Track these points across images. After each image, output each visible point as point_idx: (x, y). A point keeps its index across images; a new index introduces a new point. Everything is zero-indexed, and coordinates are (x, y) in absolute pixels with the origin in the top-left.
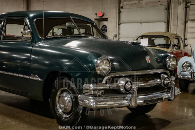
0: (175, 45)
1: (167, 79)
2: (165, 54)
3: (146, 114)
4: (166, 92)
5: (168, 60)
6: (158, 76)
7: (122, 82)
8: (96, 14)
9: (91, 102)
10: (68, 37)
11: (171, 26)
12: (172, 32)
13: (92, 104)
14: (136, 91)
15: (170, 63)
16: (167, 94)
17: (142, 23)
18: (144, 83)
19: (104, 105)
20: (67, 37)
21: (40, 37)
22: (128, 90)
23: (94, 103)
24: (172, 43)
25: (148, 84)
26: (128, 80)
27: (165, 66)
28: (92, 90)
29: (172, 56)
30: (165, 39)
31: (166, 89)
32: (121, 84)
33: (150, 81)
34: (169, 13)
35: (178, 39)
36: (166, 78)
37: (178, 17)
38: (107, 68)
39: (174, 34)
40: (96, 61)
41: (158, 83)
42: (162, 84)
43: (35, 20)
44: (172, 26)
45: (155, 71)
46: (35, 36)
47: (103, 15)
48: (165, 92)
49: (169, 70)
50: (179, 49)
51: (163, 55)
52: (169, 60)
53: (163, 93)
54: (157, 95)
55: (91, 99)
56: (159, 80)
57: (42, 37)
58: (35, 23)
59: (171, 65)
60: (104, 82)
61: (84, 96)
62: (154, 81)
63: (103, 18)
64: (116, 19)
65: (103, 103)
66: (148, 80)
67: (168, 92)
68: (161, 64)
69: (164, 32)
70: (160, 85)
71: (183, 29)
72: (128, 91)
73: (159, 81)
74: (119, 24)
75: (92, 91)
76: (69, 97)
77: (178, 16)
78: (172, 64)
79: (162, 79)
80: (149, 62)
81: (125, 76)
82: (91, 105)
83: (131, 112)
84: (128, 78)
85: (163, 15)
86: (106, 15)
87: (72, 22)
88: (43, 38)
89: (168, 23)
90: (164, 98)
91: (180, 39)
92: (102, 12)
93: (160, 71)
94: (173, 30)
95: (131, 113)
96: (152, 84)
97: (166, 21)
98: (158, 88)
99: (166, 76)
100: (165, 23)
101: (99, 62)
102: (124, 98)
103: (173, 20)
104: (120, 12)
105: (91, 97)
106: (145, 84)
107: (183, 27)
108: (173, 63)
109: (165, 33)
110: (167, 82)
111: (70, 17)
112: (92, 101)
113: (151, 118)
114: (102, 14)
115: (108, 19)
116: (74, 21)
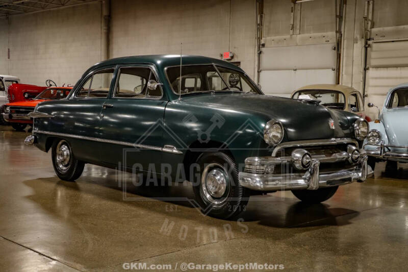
0: (352, 106)
1: (356, 152)
2: (352, 117)
3: (322, 203)
4: (356, 170)
5: (356, 125)
6: (342, 147)
7: (297, 155)
8: (222, 55)
9: (256, 181)
10: (212, 93)
11: (342, 75)
12: (343, 85)
13: (258, 184)
14: (318, 167)
15: (360, 130)
16: (357, 173)
17: (296, 70)
18: (327, 156)
19: (275, 185)
20: (210, 93)
21: (175, 93)
22: (307, 166)
23: (261, 183)
24: (348, 102)
25: (332, 157)
26: (306, 152)
27: (352, 135)
28: (257, 165)
29: (362, 119)
30: (333, 96)
31: (355, 165)
32: (296, 157)
33: (334, 154)
34: (340, 55)
35: (355, 95)
36: (354, 151)
37: (354, 62)
38: (279, 135)
39: (349, 88)
40: (263, 125)
41: (344, 158)
42: (350, 158)
43: (166, 69)
44: (345, 76)
45: (339, 141)
46: (168, 91)
47: (232, 57)
48: (353, 170)
49: (357, 140)
50: (358, 111)
51: (349, 118)
52: (359, 125)
53: (351, 170)
54: (343, 173)
55: (256, 177)
56: (344, 153)
57: (177, 92)
58: (166, 72)
59: (360, 133)
60: (274, 154)
61: (247, 174)
62: (339, 153)
63: (232, 61)
64: (255, 64)
65: (274, 183)
66: (331, 152)
67: (357, 171)
68: (347, 131)
69: (331, 85)
70: (347, 160)
71: (362, 80)
72: (305, 168)
73: (346, 155)
74: (259, 72)
75: (258, 167)
76: (221, 176)
77: (354, 59)
78: (362, 132)
79: (350, 152)
80: (334, 128)
81: (302, 147)
82: (257, 186)
83: (300, 201)
84: (306, 150)
85: (329, 57)
86: (237, 57)
87: (215, 71)
88: (180, 94)
89: (338, 70)
90: (353, 178)
91: (359, 95)
92: (231, 53)
93: (345, 141)
94: (345, 81)
95: (299, 203)
96: (336, 158)
97: (335, 67)
98: (343, 165)
99: (354, 148)
100: (333, 70)
101: (267, 127)
102: (300, 177)
103: (346, 66)
104: (260, 53)
105: (256, 175)
106: (329, 158)
107: (362, 76)
108: (363, 129)
109: (334, 85)
110: (357, 156)
111: (213, 64)
112: (258, 179)
113: (330, 208)
114: (231, 55)
115: (241, 63)
116: (218, 69)
